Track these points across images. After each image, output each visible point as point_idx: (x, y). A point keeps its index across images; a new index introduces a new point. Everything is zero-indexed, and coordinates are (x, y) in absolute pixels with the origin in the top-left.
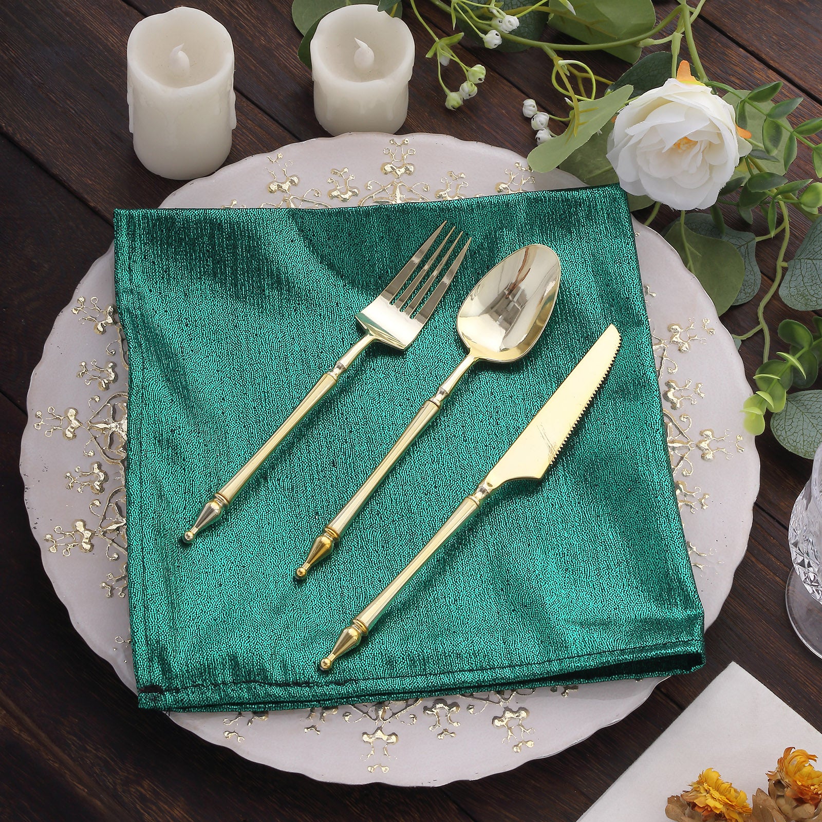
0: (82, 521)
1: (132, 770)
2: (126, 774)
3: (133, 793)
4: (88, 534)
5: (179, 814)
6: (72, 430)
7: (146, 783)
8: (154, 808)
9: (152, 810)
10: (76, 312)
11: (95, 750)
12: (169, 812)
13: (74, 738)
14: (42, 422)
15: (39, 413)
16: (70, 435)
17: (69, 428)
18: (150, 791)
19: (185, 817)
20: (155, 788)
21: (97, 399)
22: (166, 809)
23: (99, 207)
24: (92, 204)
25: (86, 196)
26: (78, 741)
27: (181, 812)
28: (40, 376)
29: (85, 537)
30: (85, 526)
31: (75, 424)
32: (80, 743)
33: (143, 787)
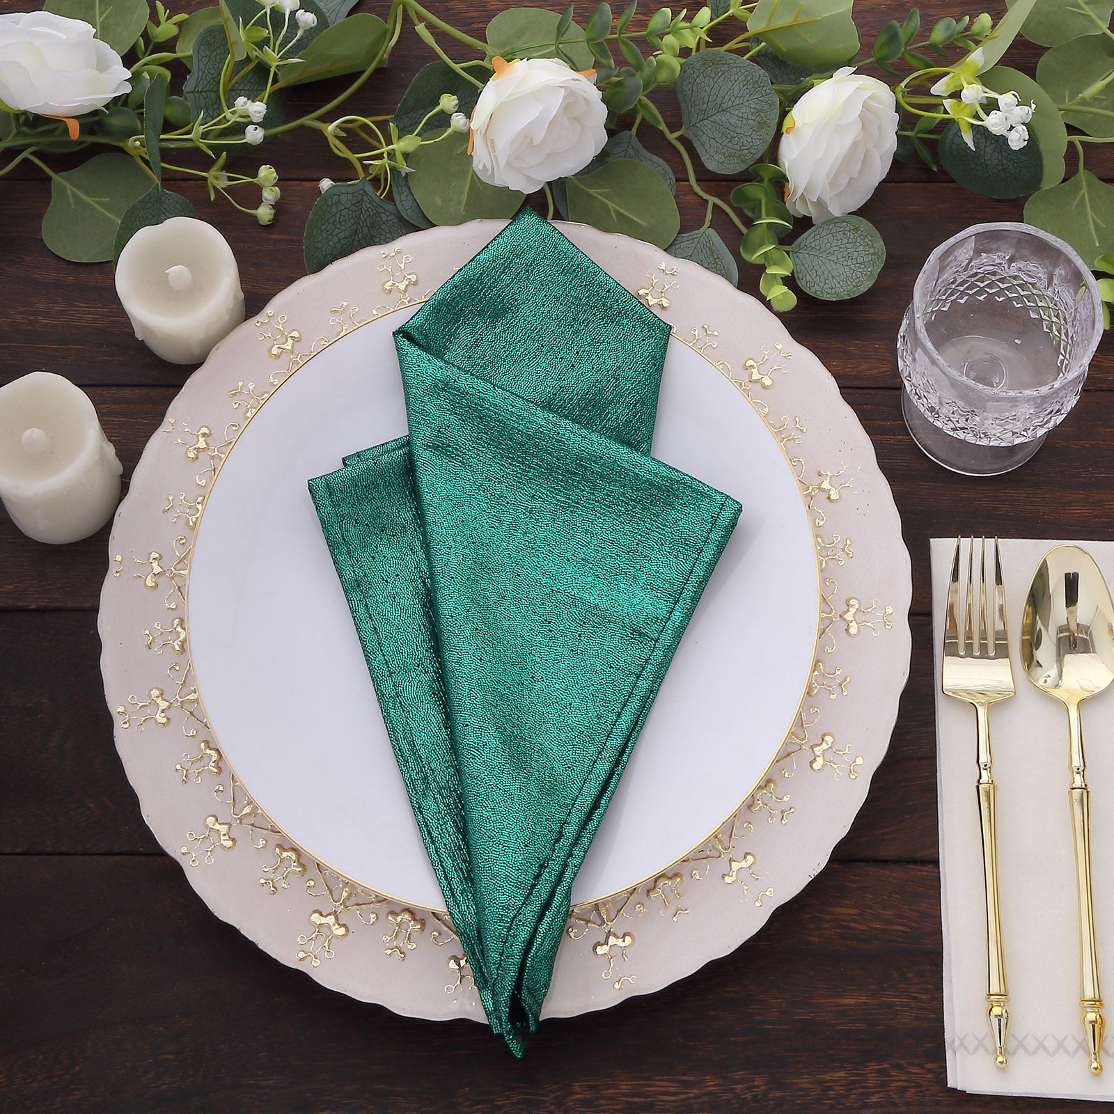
0: (315, 912)
1: (554, 1087)
2: (552, 1096)
3: (574, 1106)
4: (331, 919)
5: (628, 1087)
6: (227, 838)
7: (576, 1087)
8: (604, 1102)
9: (602, 1105)
10: (127, 726)
11: (506, 1100)
12: (619, 1094)
13: (480, 1106)
14: (194, 855)
15: (184, 850)
16: (229, 843)
17: (222, 838)
18: (586, 1091)
19: (636, 1084)
20: (588, 1083)
21: (221, 789)
22: (613, 1093)
23: (43, 603)
24: (33, 606)
25: (20, 604)
26: (485, 1106)
27: (629, 1083)
28: (151, 814)
29: (332, 924)
30: (321, 914)
31: (224, 829)
32: (489, 1106)
33: (577, 1094)
